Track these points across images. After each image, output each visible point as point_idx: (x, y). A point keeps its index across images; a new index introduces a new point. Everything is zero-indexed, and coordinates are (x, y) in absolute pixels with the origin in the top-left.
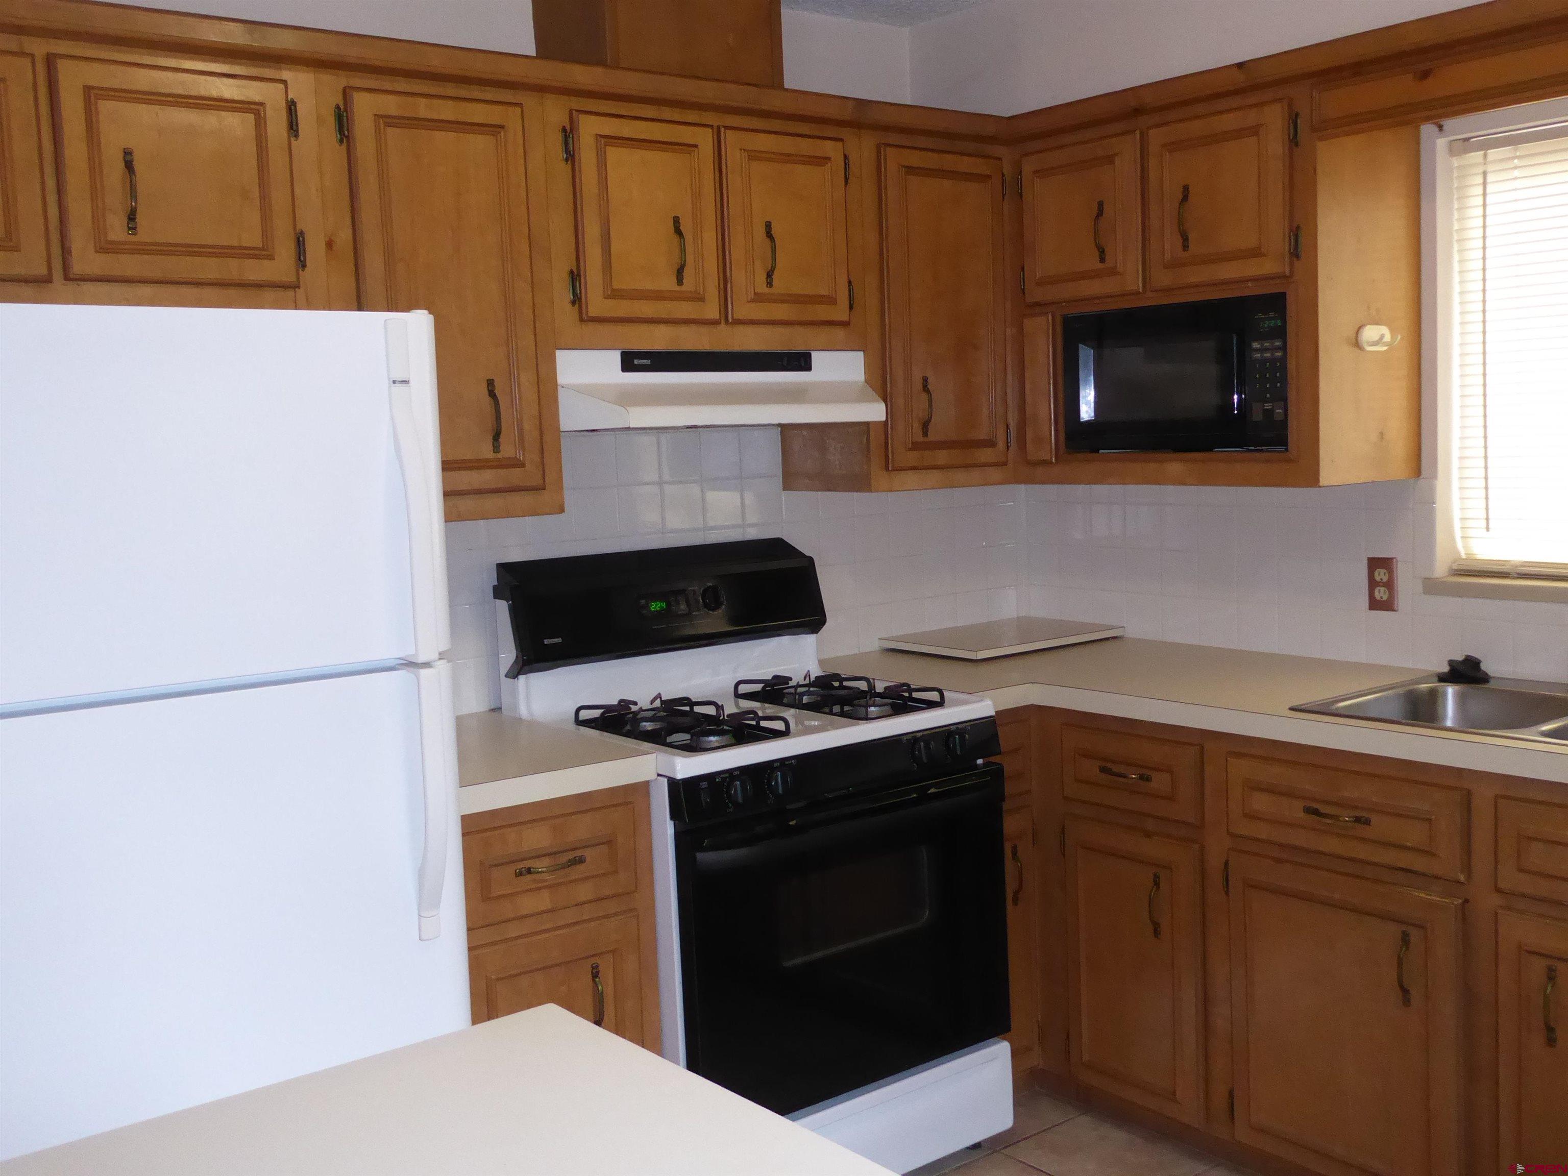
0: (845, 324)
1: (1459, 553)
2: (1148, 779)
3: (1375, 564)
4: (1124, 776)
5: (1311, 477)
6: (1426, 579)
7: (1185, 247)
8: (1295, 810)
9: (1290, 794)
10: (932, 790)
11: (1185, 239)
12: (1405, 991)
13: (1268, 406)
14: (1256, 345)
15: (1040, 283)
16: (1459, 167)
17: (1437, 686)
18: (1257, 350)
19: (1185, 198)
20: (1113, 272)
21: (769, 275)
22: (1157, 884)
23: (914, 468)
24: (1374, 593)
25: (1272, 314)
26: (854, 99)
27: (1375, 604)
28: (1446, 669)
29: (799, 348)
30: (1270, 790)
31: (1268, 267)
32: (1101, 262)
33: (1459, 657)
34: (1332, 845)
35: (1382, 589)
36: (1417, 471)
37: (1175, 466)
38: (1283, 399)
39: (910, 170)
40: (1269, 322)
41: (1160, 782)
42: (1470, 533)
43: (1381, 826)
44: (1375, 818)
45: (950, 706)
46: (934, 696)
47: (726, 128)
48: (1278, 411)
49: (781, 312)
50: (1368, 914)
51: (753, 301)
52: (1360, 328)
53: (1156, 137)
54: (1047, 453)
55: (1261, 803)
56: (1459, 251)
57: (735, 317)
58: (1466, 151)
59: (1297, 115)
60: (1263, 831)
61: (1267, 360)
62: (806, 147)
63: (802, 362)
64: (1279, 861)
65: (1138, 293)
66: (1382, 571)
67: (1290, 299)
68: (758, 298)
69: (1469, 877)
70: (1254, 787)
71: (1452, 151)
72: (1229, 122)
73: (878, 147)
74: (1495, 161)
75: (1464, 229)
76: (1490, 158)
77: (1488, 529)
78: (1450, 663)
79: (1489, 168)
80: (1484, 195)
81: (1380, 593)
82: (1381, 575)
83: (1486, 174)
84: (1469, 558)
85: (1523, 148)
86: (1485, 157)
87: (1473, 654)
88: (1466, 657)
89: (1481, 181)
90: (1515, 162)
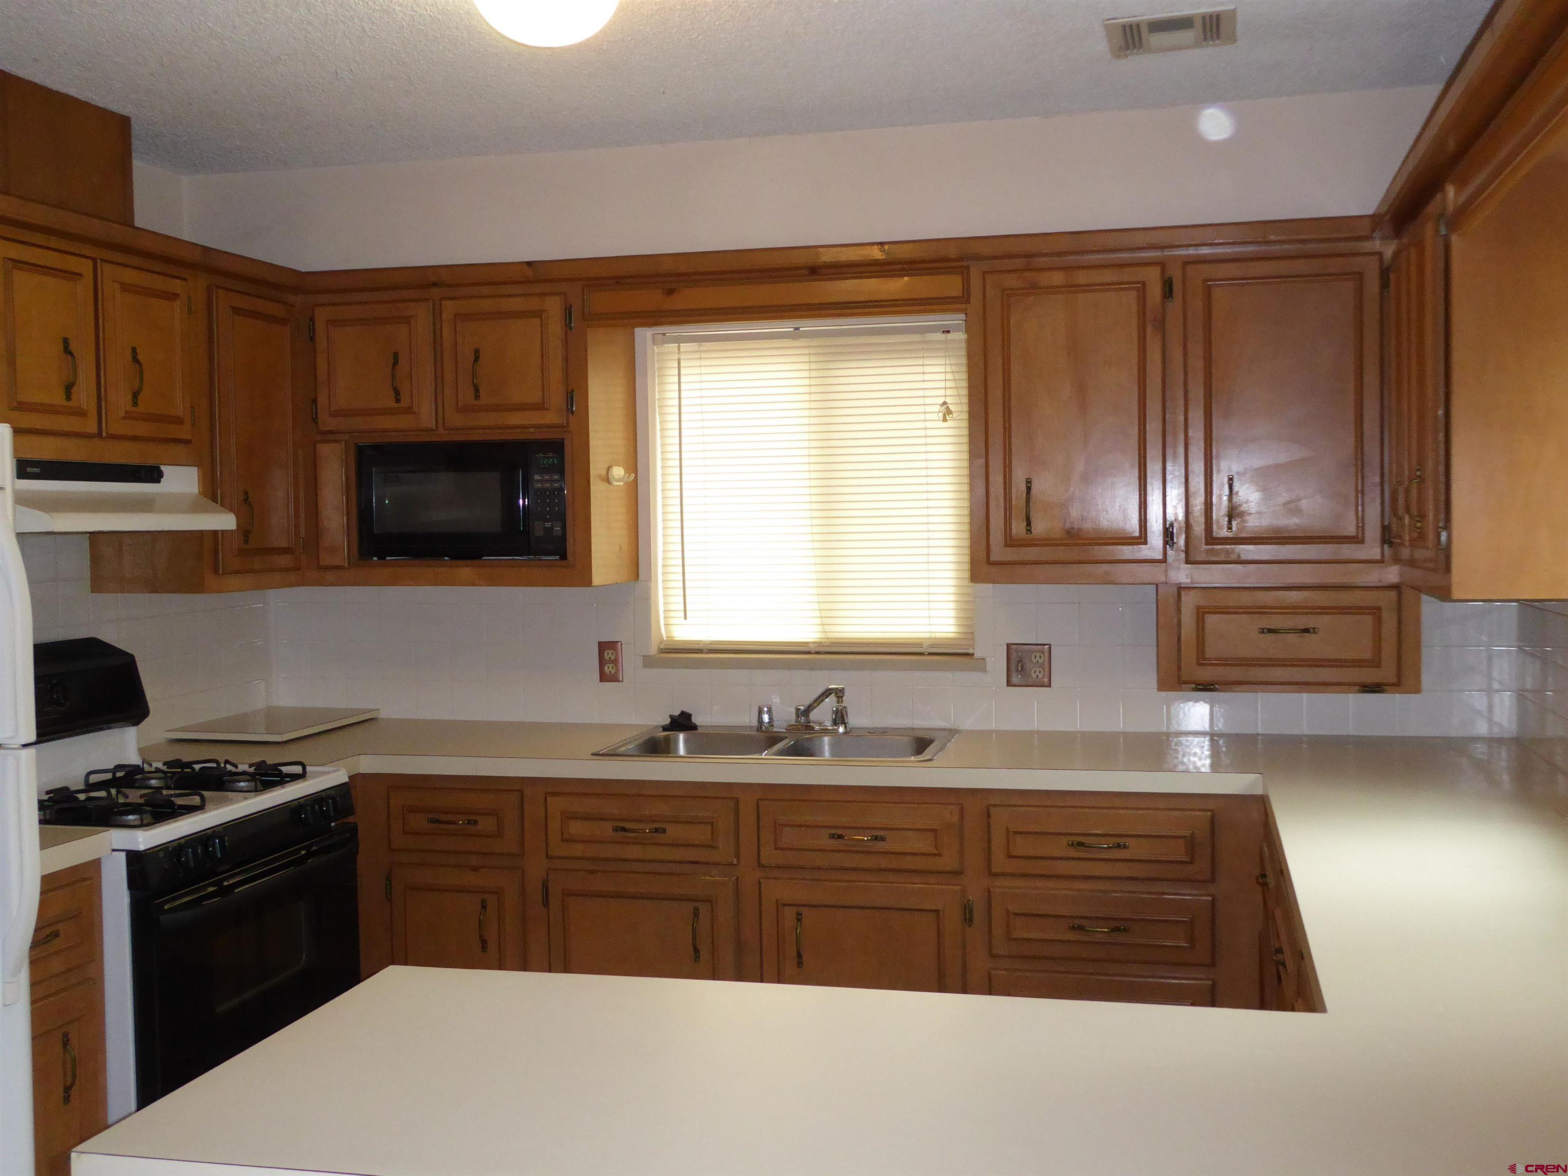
0: (187, 442)
1: (662, 636)
2: (476, 823)
3: (603, 647)
4: (454, 823)
5: (585, 580)
6: (644, 656)
7: (477, 397)
8: (606, 829)
9: (602, 818)
10: (314, 848)
11: (477, 390)
12: (696, 950)
13: (548, 525)
14: (537, 477)
15: (335, 414)
16: (658, 354)
17: (669, 734)
18: (538, 481)
19: (477, 358)
20: (409, 411)
21: (135, 395)
22: (484, 907)
23: (238, 572)
24: (604, 669)
25: (550, 455)
26: (202, 246)
27: (604, 677)
28: (668, 721)
29: (151, 462)
30: (586, 818)
31: (550, 418)
32: (396, 402)
33: (677, 713)
34: (634, 851)
35: (610, 666)
36: (636, 575)
37: (465, 571)
38: (562, 518)
39: (236, 311)
40: (549, 459)
41: (487, 824)
42: (672, 621)
43: (673, 832)
44: (669, 828)
45: (314, 777)
46: (298, 769)
47: (103, 260)
48: (556, 529)
49: (142, 429)
50: (663, 899)
51: (124, 418)
52: (609, 467)
53: (449, 308)
54: (342, 557)
55: (576, 828)
56: (660, 414)
57: (110, 432)
58: (664, 342)
59: (571, 307)
60: (578, 850)
61: (547, 489)
62: (158, 283)
63: (154, 475)
64: (592, 872)
65: (433, 430)
66: (610, 652)
67: (567, 444)
68: (128, 416)
69: (738, 860)
70: (568, 817)
71: (654, 342)
72: (515, 304)
73: (209, 288)
74: (685, 352)
75: (664, 399)
76: (682, 350)
77: (685, 618)
78: (671, 717)
79: (682, 358)
80: (679, 375)
81: (608, 669)
82: (608, 655)
83: (679, 360)
84: (671, 640)
85: (707, 346)
86: (679, 349)
87: (685, 710)
88: (680, 712)
89: (677, 365)
90: (699, 354)
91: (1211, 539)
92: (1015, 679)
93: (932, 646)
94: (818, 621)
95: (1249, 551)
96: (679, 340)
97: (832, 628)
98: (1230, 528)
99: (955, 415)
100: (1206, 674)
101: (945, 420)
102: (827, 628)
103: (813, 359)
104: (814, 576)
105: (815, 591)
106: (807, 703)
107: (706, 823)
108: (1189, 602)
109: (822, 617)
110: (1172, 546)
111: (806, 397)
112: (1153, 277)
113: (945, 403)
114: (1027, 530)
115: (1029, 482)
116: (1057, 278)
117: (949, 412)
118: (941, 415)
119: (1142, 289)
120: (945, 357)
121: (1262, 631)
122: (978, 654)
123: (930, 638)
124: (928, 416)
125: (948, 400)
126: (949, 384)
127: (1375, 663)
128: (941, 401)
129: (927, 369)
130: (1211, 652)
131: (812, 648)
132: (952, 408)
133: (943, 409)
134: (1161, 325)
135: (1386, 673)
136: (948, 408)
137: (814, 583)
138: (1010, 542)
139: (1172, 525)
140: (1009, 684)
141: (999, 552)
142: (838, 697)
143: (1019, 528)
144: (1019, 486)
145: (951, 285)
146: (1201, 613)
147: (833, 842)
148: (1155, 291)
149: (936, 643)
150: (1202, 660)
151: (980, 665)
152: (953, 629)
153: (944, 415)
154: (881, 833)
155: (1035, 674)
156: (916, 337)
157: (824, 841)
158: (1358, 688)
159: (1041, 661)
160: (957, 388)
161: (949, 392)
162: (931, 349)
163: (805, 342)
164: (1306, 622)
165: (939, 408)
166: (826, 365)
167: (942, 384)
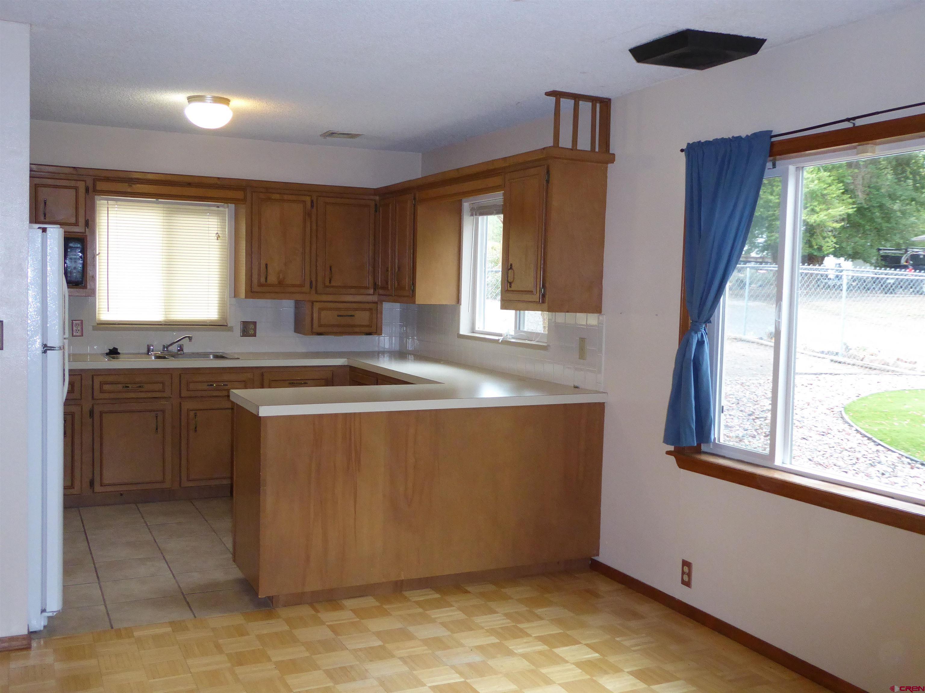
1: (97, 318)
3: (74, 322)
6: (92, 326)
7: (45, 218)
8: (120, 387)
9: (118, 383)
11: (45, 215)
16: (98, 204)
24: (74, 331)
27: (74, 335)
28: (108, 351)
30: (112, 383)
31: (79, 229)
33: (112, 348)
34: (130, 395)
42: (102, 312)
43: (147, 387)
44: (145, 385)
55: (106, 387)
56: (98, 229)
58: (101, 200)
59: (88, 186)
60: (107, 396)
64: (113, 404)
67: (85, 240)
69: (173, 396)
70: (103, 383)
72: (64, 183)
74: (111, 205)
77: (108, 311)
78: (109, 349)
79: (109, 206)
80: (108, 214)
83: (108, 208)
84: (103, 320)
85: (119, 203)
86: (108, 203)
89: (107, 210)
90: (116, 206)
91: (324, 286)
92: (244, 334)
93: (210, 322)
94: (164, 313)
96: (108, 200)
97: (169, 316)
98: (330, 283)
99: (221, 238)
100: (320, 330)
101: (218, 239)
102: (167, 316)
103: (165, 212)
104: (163, 295)
105: (163, 301)
107: (160, 383)
108: (316, 306)
109: (165, 312)
110: (312, 289)
111: (162, 227)
112: (308, 199)
114: (266, 281)
115: (266, 265)
116: (278, 197)
117: (219, 236)
119: (304, 203)
120: (218, 216)
121: (338, 316)
122: (229, 325)
123: (210, 320)
124: (211, 238)
125: (219, 232)
126: (219, 226)
127: (369, 326)
128: (216, 232)
129: (210, 220)
130: (322, 323)
131: (163, 323)
132: (220, 235)
133: (217, 235)
134: (310, 215)
135: (373, 329)
136: (219, 235)
137: (163, 298)
138: (260, 285)
139: (312, 281)
141: (256, 288)
142: (190, 339)
143: (263, 280)
144: (263, 266)
145: (239, 195)
146: (320, 310)
147: (208, 387)
148: (309, 204)
149: (212, 321)
150: (320, 326)
151: (231, 329)
152: (217, 316)
153: (217, 238)
154: (226, 383)
155: (251, 332)
156: (206, 208)
157: (205, 386)
158: (364, 334)
159: (253, 328)
160: (222, 228)
161: (219, 229)
162: (212, 213)
163: (162, 205)
164: (350, 313)
165: (215, 235)
166: (170, 215)
167: (216, 226)
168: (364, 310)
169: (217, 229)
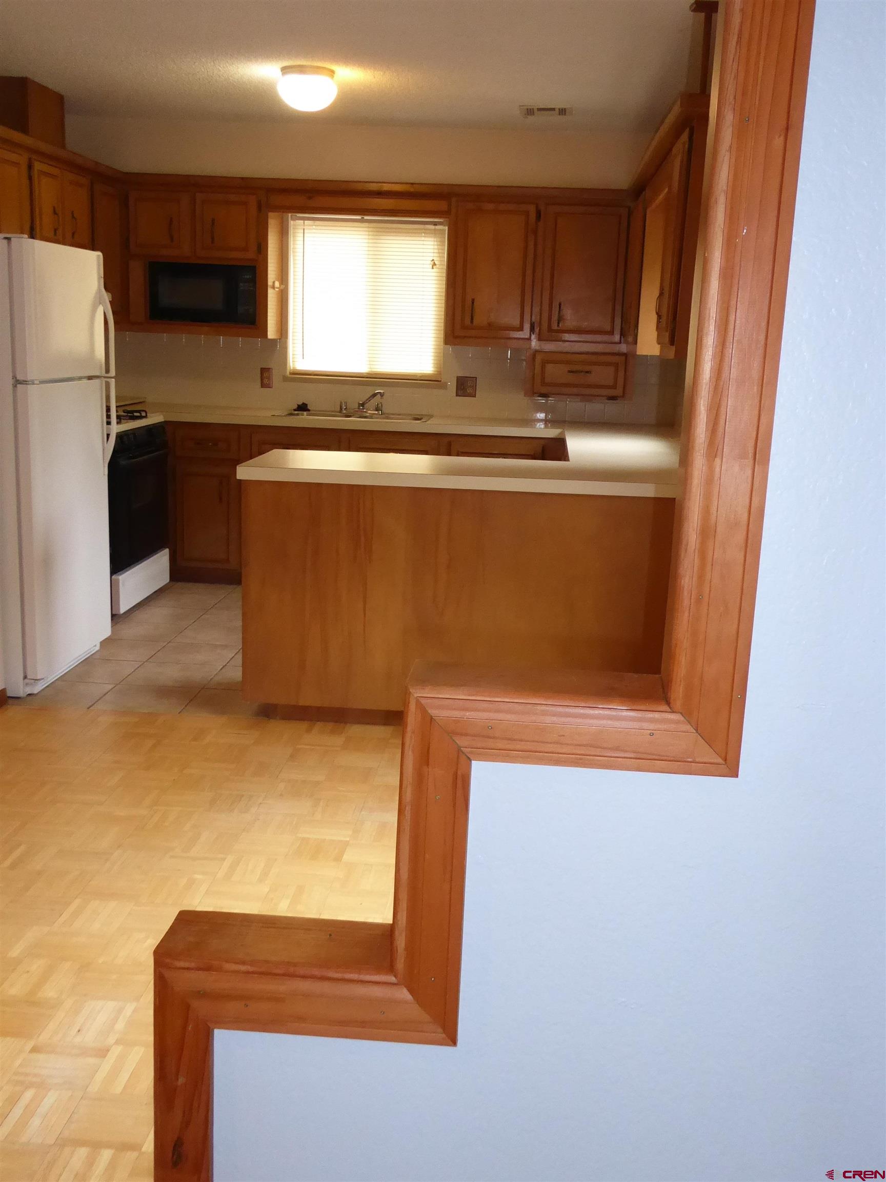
1: (292, 367)
2: (217, 445)
3: (262, 370)
4: (206, 445)
5: (264, 335)
6: (283, 376)
7: (213, 242)
11: (213, 239)
13: (247, 308)
14: (241, 284)
15: (138, 246)
16: (294, 226)
18: (242, 286)
19: (213, 224)
20: (177, 247)
21: (73, 234)
22: (221, 484)
24: (263, 381)
25: (250, 273)
27: (263, 385)
28: (296, 407)
31: (251, 255)
32: (171, 242)
35: (267, 380)
36: (281, 336)
37: (204, 328)
38: (254, 305)
40: (249, 276)
42: (297, 360)
48: (252, 311)
52: (273, 281)
53: (199, 197)
54: (141, 318)
58: (297, 219)
59: (260, 201)
61: (246, 290)
65: (189, 258)
66: (266, 373)
67: (257, 269)
70: (261, 443)
71: (292, 219)
72: (234, 198)
74: (307, 225)
75: (295, 248)
76: (305, 224)
77: (302, 360)
78: (298, 405)
80: (304, 237)
81: (266, 381)
82: (265, 375)
83: (304, 229)
84: (294, 369)
85: (318, 223)
86: (304, 223)
87: (305, 402)
88: (302, 403)
89: (303, 232)
90: (314, 227)
91: (550, 329)
92: (460, 393)
93: (421, 377)
94: (367, 363)
95: (567, 336)
96: (304, 219)
98: (558, 326)
99: (437, 266)
100: (544, 390)
101: (433, 268)
102: (372, 367)
103: (371, 233)
106: (364, 399)
108: (539, 358)
109: (370, 361)
110: (533, 333)
112: (532, 209)
113: (433, 260)
114: (471, 322)
115: (473, 300)
116: (491, 206)
117: (435, 264)
118: (431, 266)
119: (527, 214)
120: (434, 237)
121: (569, 372)
122: (444, 381)
123: (420, 373)
124: (425, 266)
125: (435, 259)
126: (436, 251)
127: (614, 387)
128: (432, 259)
129: (425, 243)
130: (547, 380)
131: (365, 375)
132: (436, 262)
133: (432, 263)
134: (535, 232)
135: (618, 392)
138: (464, 327)
139: (534, 323)
140: (457, 395)
141: (458, 332)
142: (381, 396)
143: (467, 321)
144: (469, 302)
145: (442, 205)
146: (544, 364)
148: (533, 216)
149: (429, 375)
150: (544, 383)
151: (444, 386)
152: (433, 369)
153: (433, 266)
155: (469, 391)
156: (422, 226)
158: (606, 398)
159: (472, 385)
160: (439, 253)
161: (436, 255)
162: (427, 233)
163: (366, 225)
164: (587, 368)
165: (430, 262)
166: (377, 237)
167: (432, 251)
168: (608, 364)
169: (432, 255)
